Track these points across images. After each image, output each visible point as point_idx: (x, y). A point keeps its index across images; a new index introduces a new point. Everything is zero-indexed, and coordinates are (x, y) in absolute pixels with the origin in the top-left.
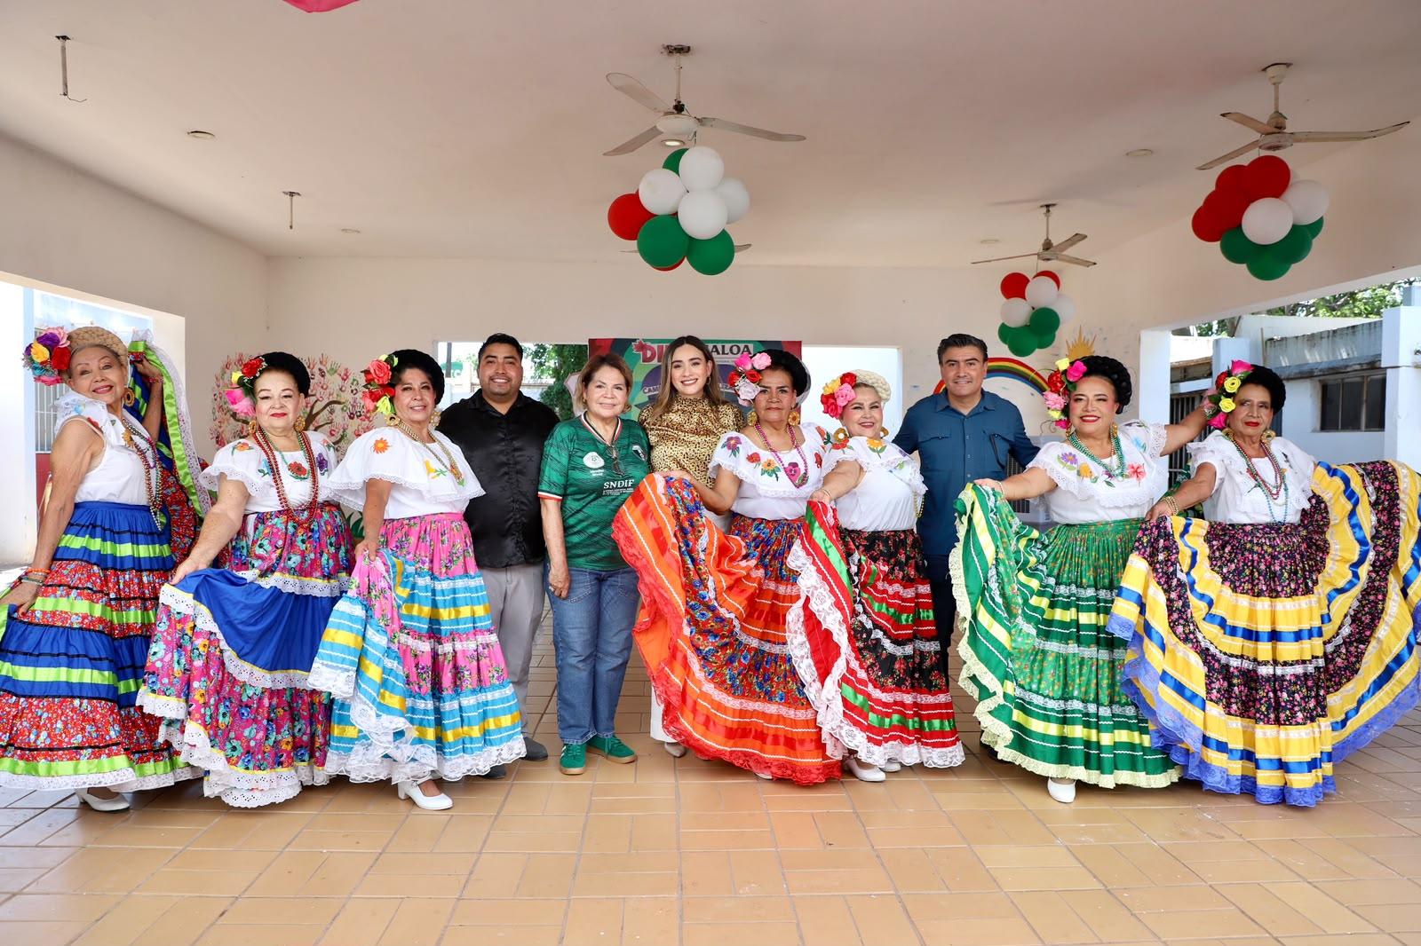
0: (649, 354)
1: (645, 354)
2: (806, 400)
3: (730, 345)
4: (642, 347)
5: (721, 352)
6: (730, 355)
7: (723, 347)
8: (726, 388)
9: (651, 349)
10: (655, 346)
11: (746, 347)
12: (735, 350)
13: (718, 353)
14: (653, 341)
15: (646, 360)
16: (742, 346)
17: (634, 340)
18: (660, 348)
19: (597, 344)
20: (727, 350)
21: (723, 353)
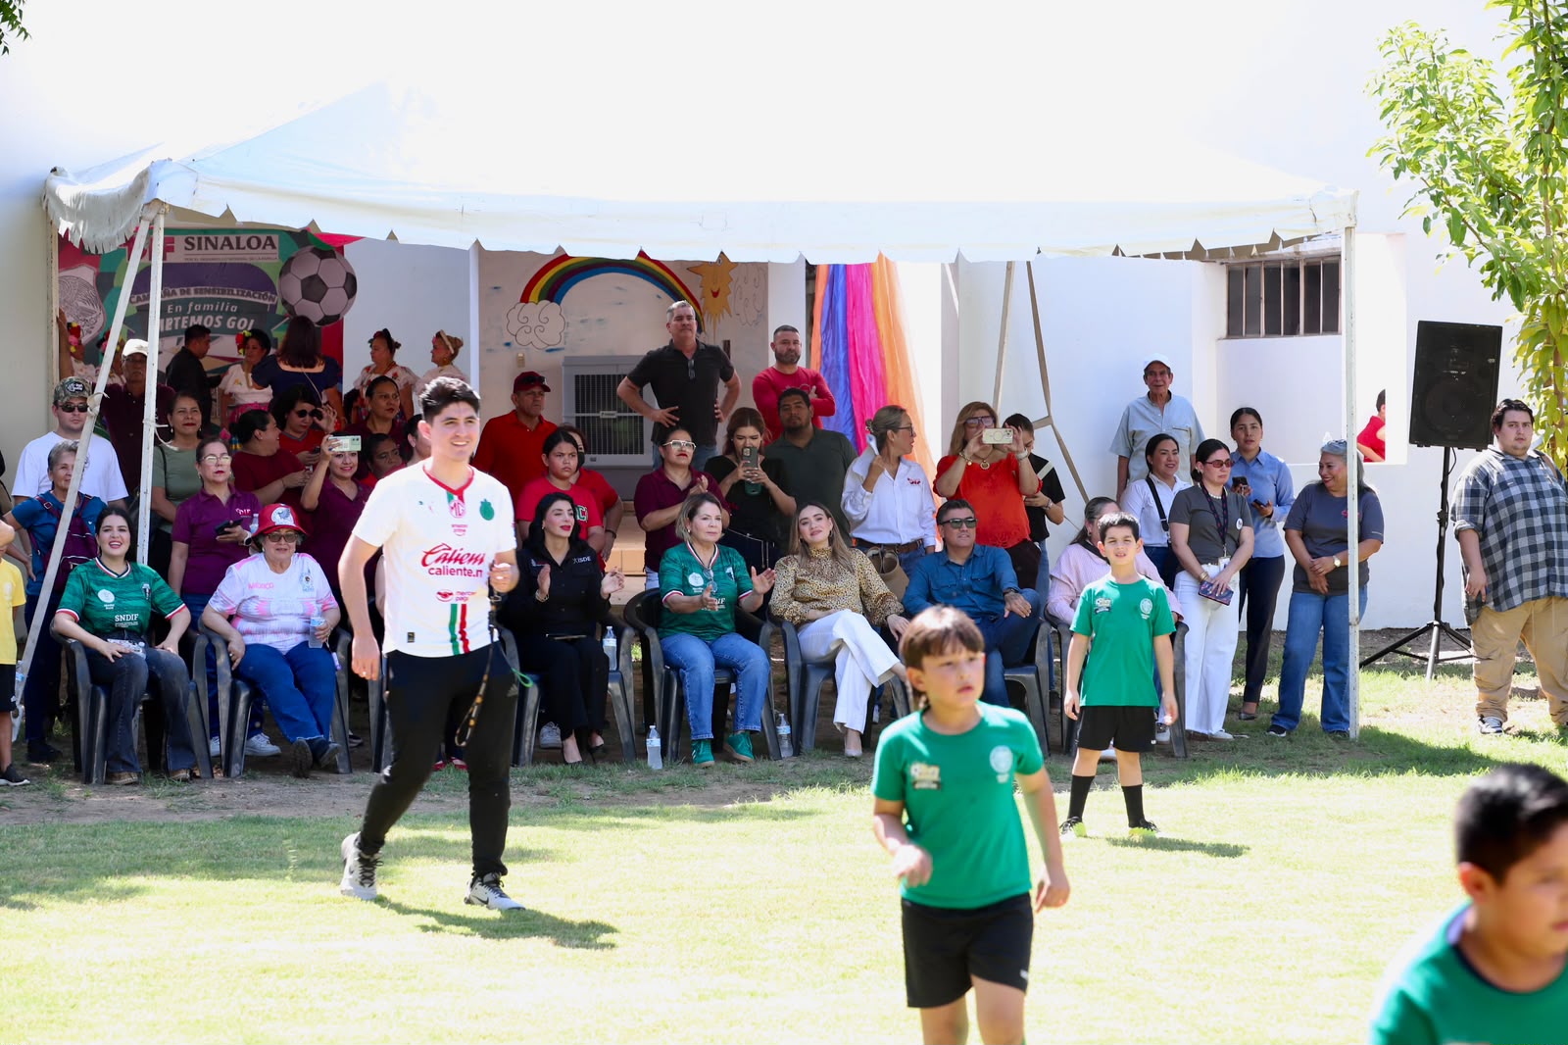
2: (352, 308)
3: (248, 236)
5: (234, 245)
6: (248, 250)
7: (238, 239)
8: (242, 295)
11: (269, 238)
12: (254, 243)
13: (231, 248)
16: (263, 238)
20: (243, 243)
21: (238, 248)
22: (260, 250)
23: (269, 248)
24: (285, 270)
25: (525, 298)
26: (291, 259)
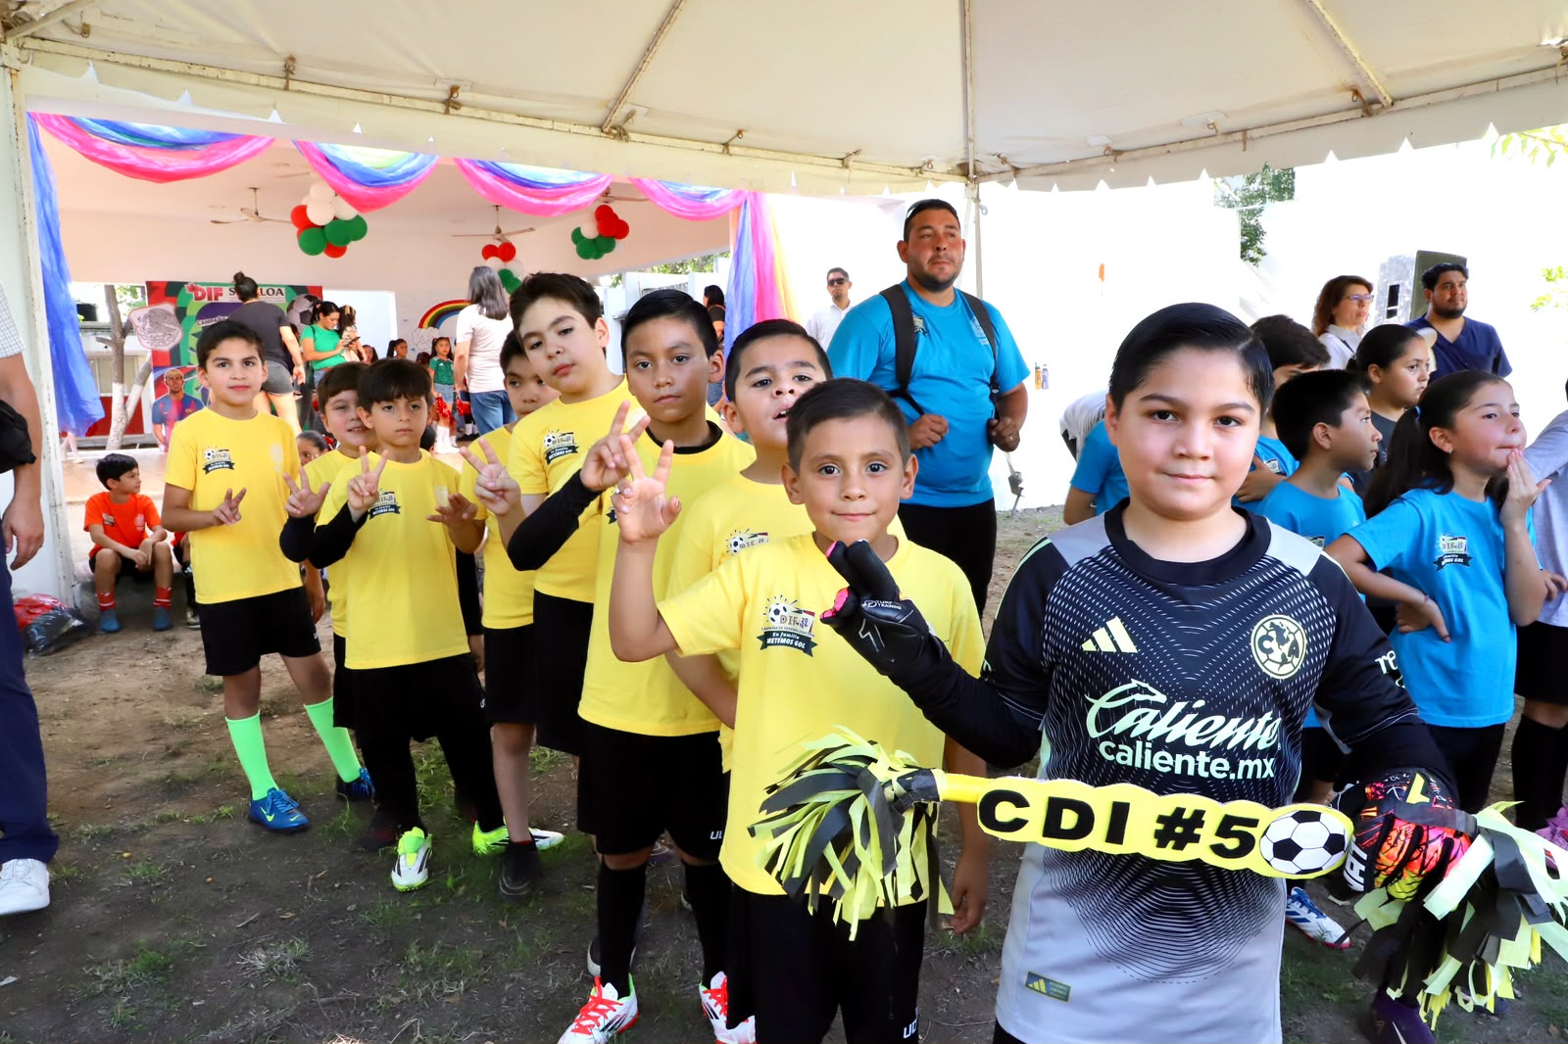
0: (200, 294)
1: (196, 295)
3: (267, 288)
4: (193, 289)
9: (201, 290)
10: (205, 288)
11: (280, 290)
12: (271, 292)
14: (202, 284)
15: (198, 299)
16: (276, 289)
17: (186, 283)
18: (210, 290)
19: (154, 285)
22: (274, 296)
23: (279, 295)
24: (290, 308)
25: (421, 326)
26: (293, 302)
